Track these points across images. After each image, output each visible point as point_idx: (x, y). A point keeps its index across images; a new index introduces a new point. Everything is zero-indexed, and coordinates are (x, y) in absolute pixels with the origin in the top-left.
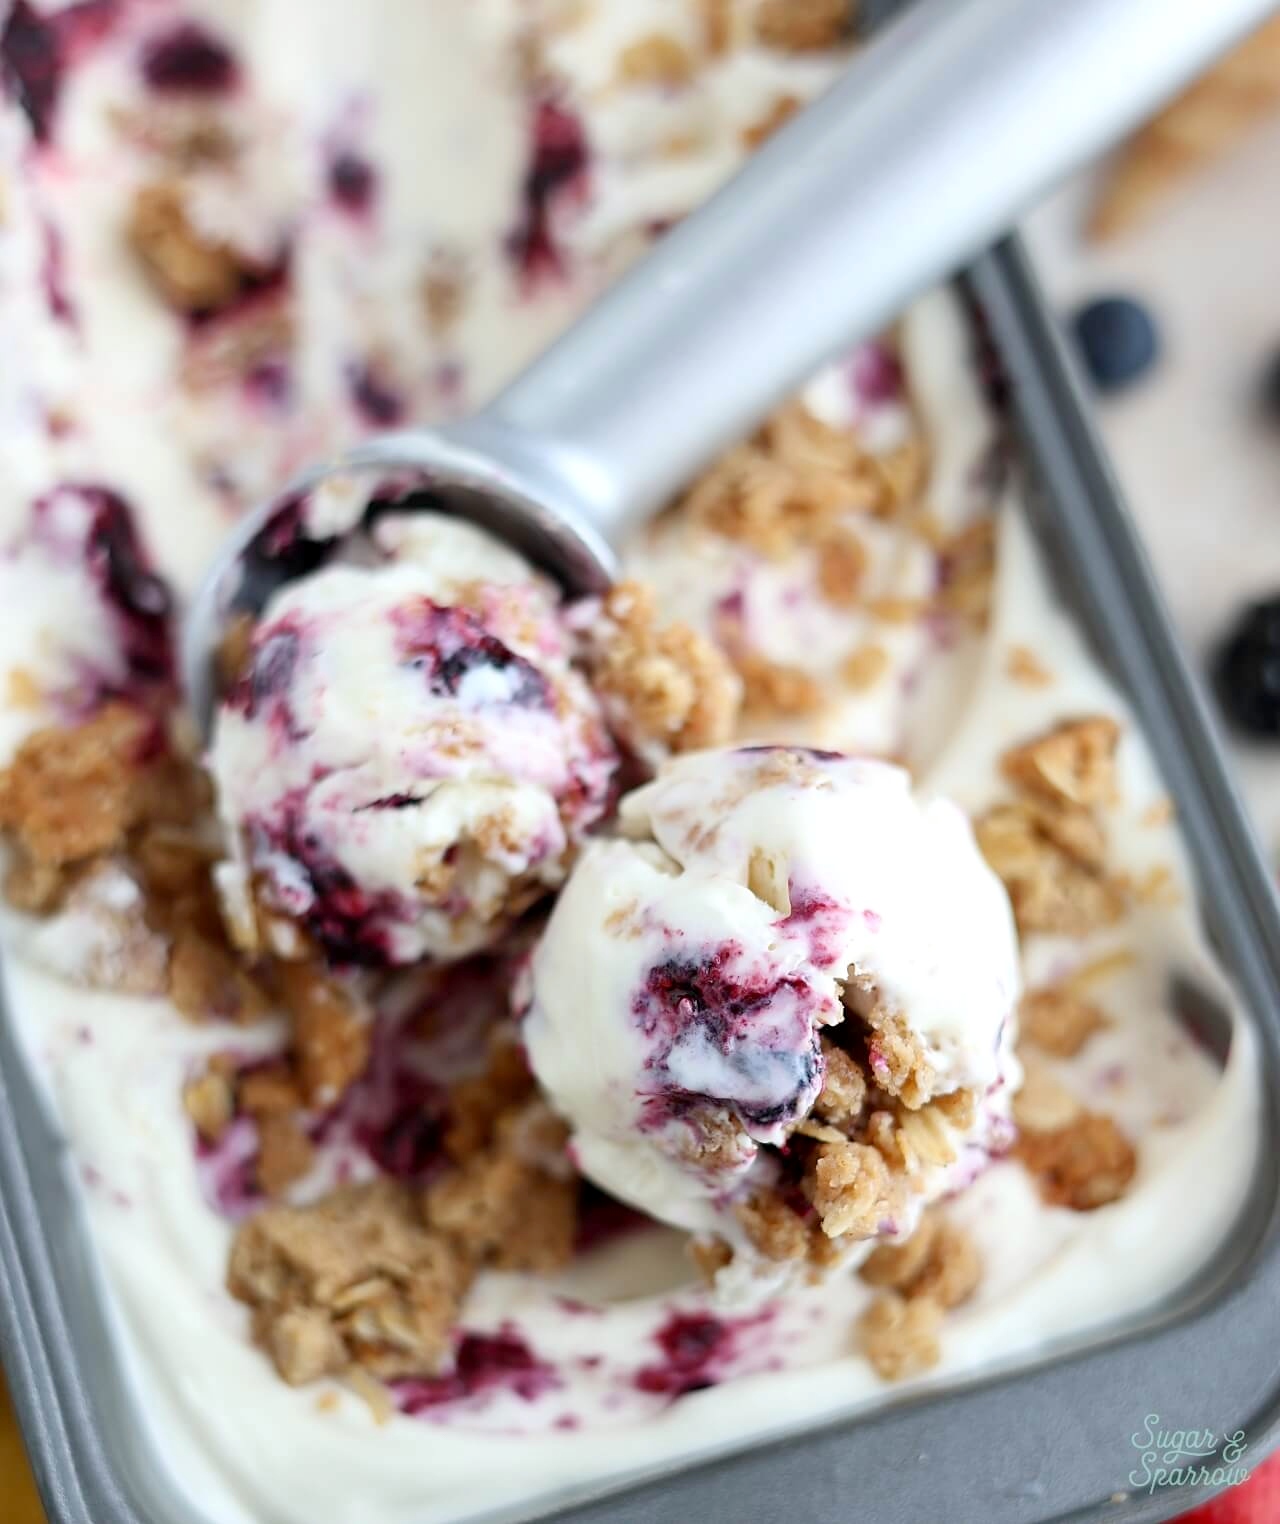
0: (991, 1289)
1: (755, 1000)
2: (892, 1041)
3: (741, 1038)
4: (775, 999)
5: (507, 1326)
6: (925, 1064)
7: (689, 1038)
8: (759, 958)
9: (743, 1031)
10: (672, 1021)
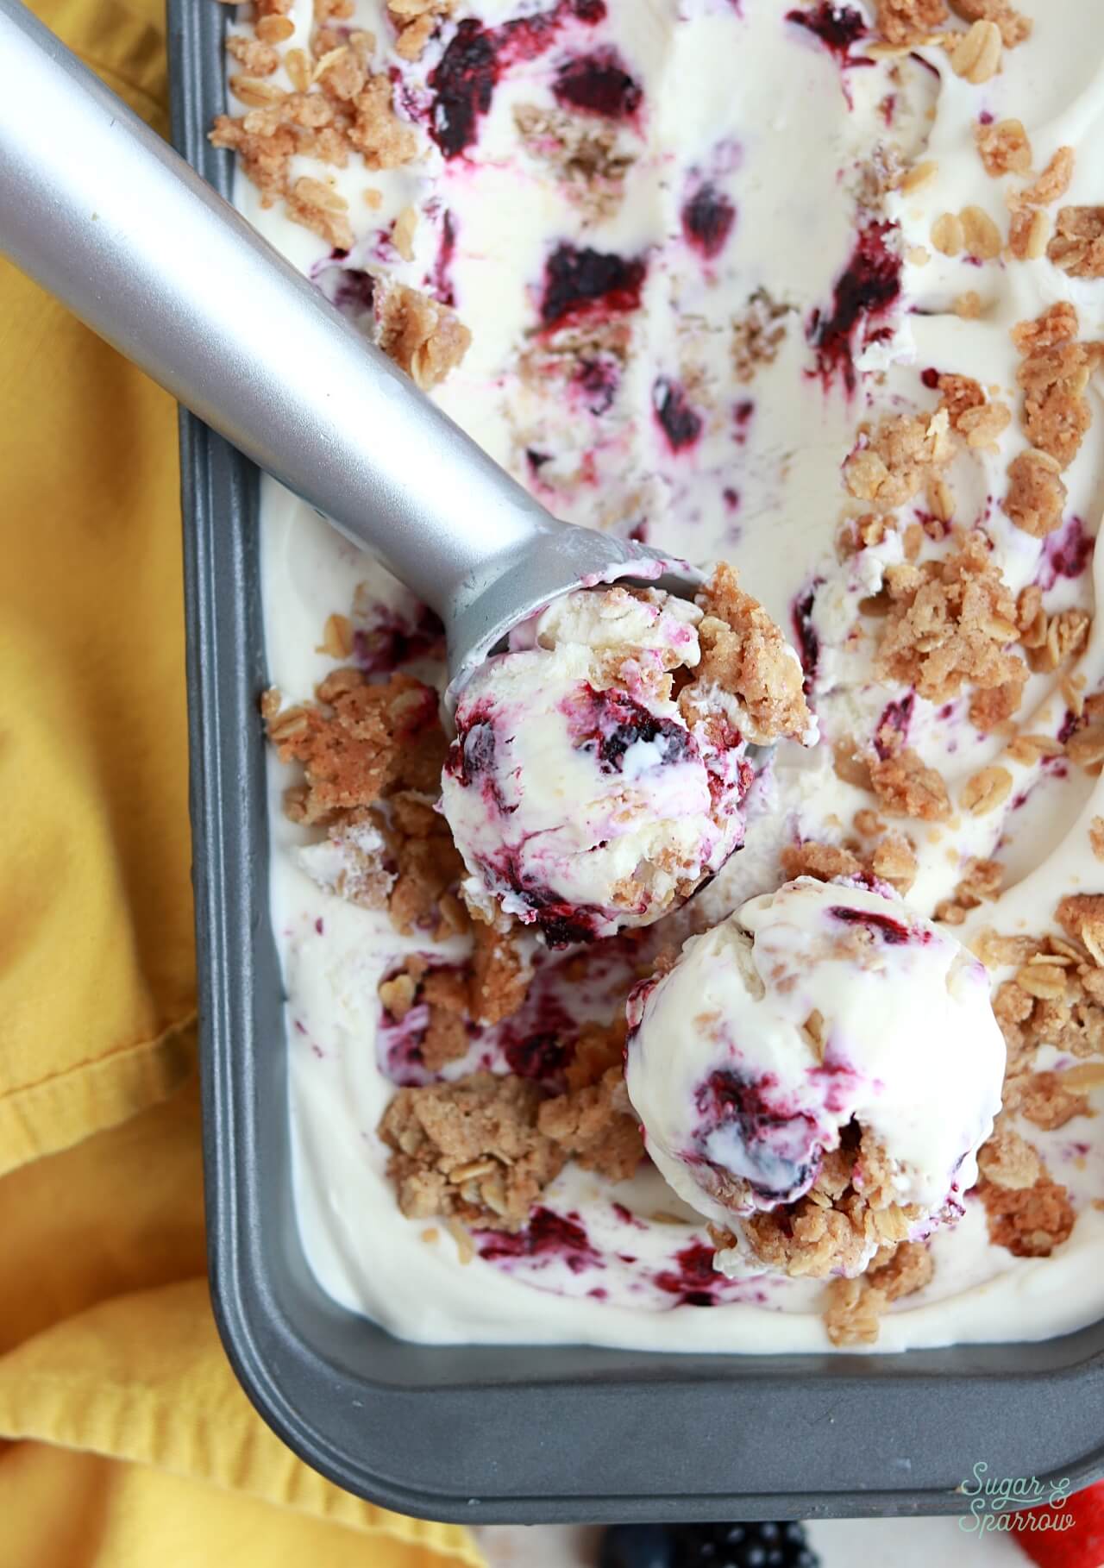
0: (933, 1291)
1: (778, 1120)
2: (872, 1165)
3: (761, 1141)
4: (791, 1124)
5: (574, 1216)
6: (891, 1185)
7: (726, 1128)
8: (790, 1094)
9: (764, 1137)
10: (718, 1112)
